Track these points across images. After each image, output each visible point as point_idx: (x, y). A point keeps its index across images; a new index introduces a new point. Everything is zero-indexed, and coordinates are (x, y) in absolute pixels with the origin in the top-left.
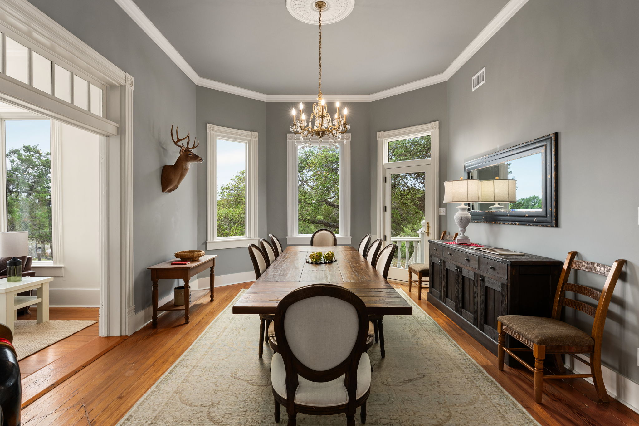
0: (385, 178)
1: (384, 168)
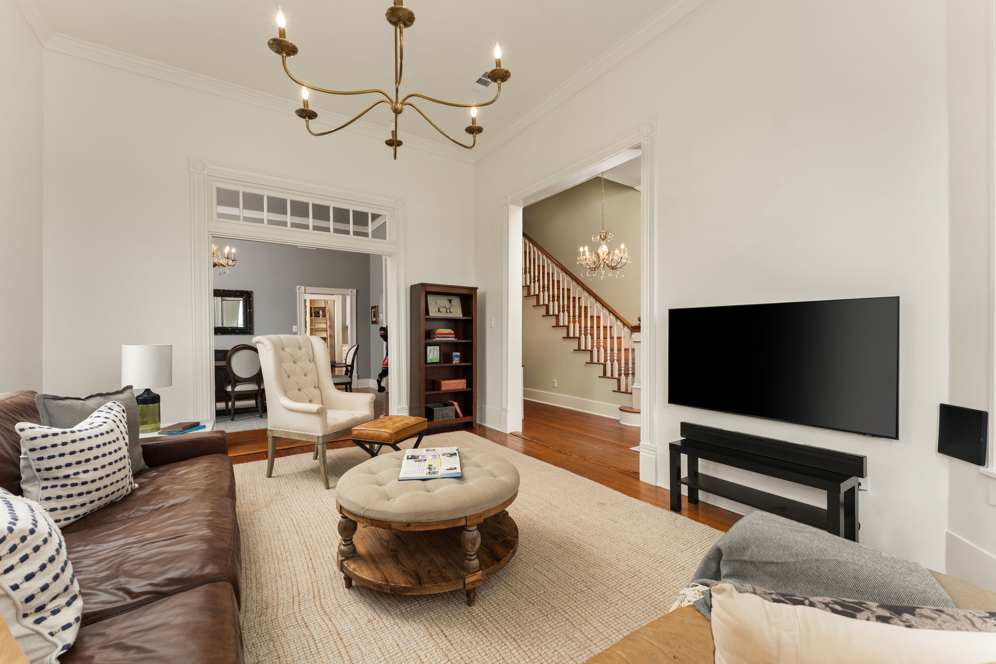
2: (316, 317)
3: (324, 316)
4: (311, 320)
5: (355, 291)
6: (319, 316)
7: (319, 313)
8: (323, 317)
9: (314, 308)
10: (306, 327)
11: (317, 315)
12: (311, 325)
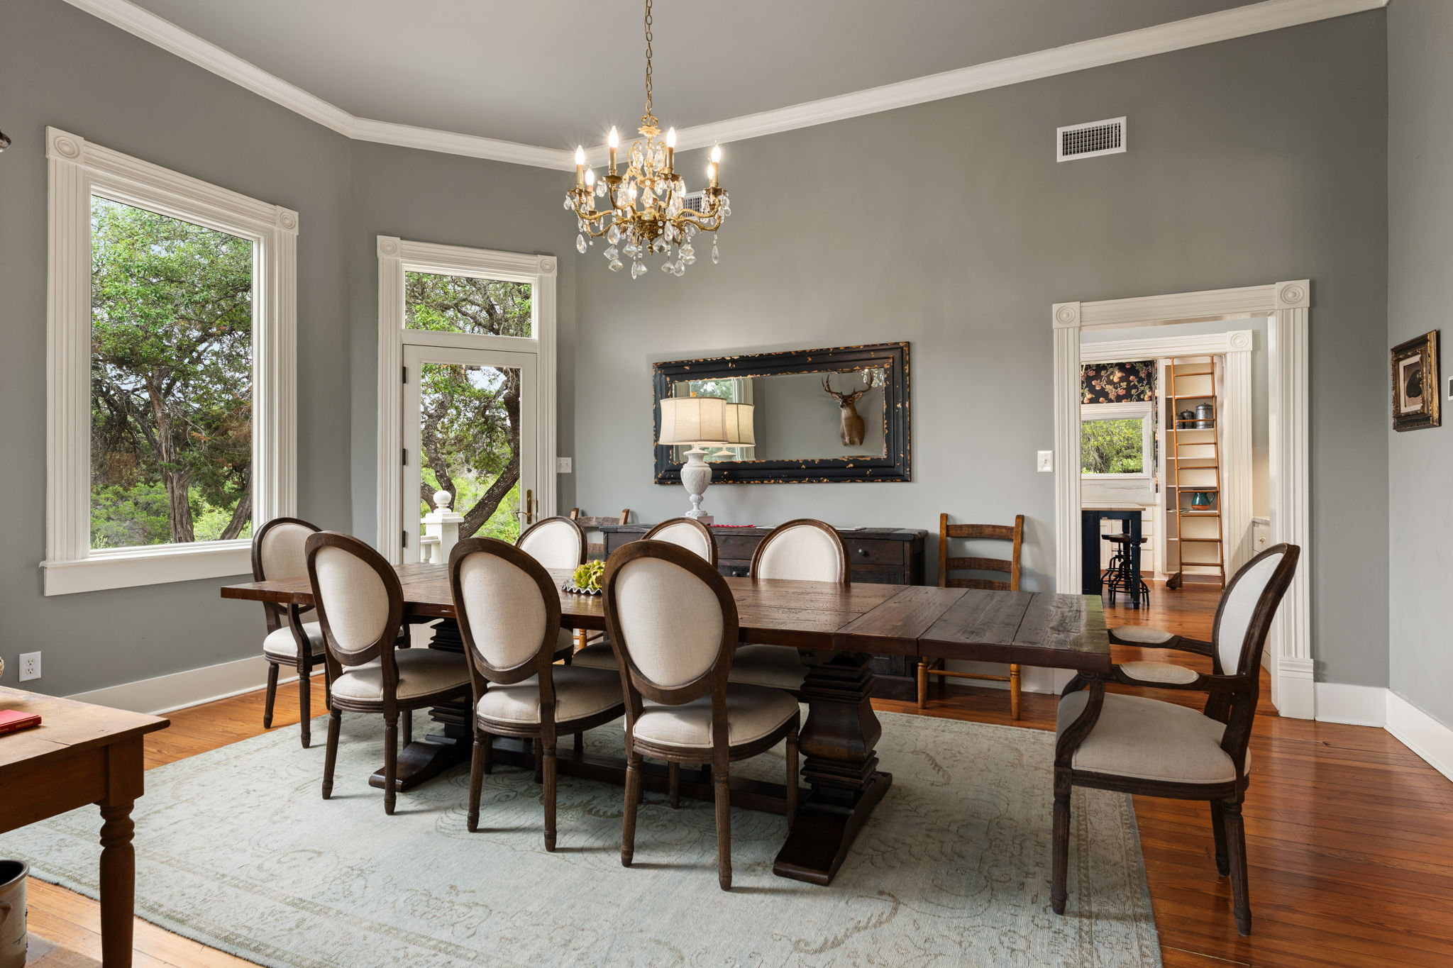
0: (404, 370)
1: (401, 341)
2: (1184, 426)
3: (1211, 423)
4: (1169, 436)
5: (1303, 287)
6: (1194, 426)
7: (1193, 415)
8: (1207, 426)
9: (1177, 400)
10: (1156, 458)
11: (1188, 421)
12: (1168, 453)
